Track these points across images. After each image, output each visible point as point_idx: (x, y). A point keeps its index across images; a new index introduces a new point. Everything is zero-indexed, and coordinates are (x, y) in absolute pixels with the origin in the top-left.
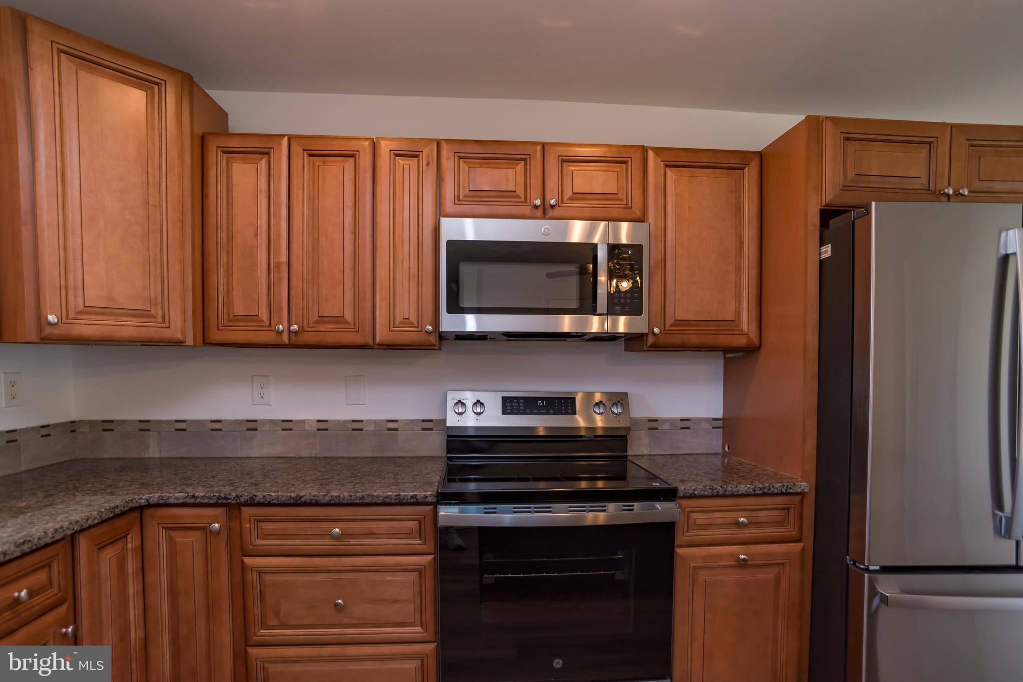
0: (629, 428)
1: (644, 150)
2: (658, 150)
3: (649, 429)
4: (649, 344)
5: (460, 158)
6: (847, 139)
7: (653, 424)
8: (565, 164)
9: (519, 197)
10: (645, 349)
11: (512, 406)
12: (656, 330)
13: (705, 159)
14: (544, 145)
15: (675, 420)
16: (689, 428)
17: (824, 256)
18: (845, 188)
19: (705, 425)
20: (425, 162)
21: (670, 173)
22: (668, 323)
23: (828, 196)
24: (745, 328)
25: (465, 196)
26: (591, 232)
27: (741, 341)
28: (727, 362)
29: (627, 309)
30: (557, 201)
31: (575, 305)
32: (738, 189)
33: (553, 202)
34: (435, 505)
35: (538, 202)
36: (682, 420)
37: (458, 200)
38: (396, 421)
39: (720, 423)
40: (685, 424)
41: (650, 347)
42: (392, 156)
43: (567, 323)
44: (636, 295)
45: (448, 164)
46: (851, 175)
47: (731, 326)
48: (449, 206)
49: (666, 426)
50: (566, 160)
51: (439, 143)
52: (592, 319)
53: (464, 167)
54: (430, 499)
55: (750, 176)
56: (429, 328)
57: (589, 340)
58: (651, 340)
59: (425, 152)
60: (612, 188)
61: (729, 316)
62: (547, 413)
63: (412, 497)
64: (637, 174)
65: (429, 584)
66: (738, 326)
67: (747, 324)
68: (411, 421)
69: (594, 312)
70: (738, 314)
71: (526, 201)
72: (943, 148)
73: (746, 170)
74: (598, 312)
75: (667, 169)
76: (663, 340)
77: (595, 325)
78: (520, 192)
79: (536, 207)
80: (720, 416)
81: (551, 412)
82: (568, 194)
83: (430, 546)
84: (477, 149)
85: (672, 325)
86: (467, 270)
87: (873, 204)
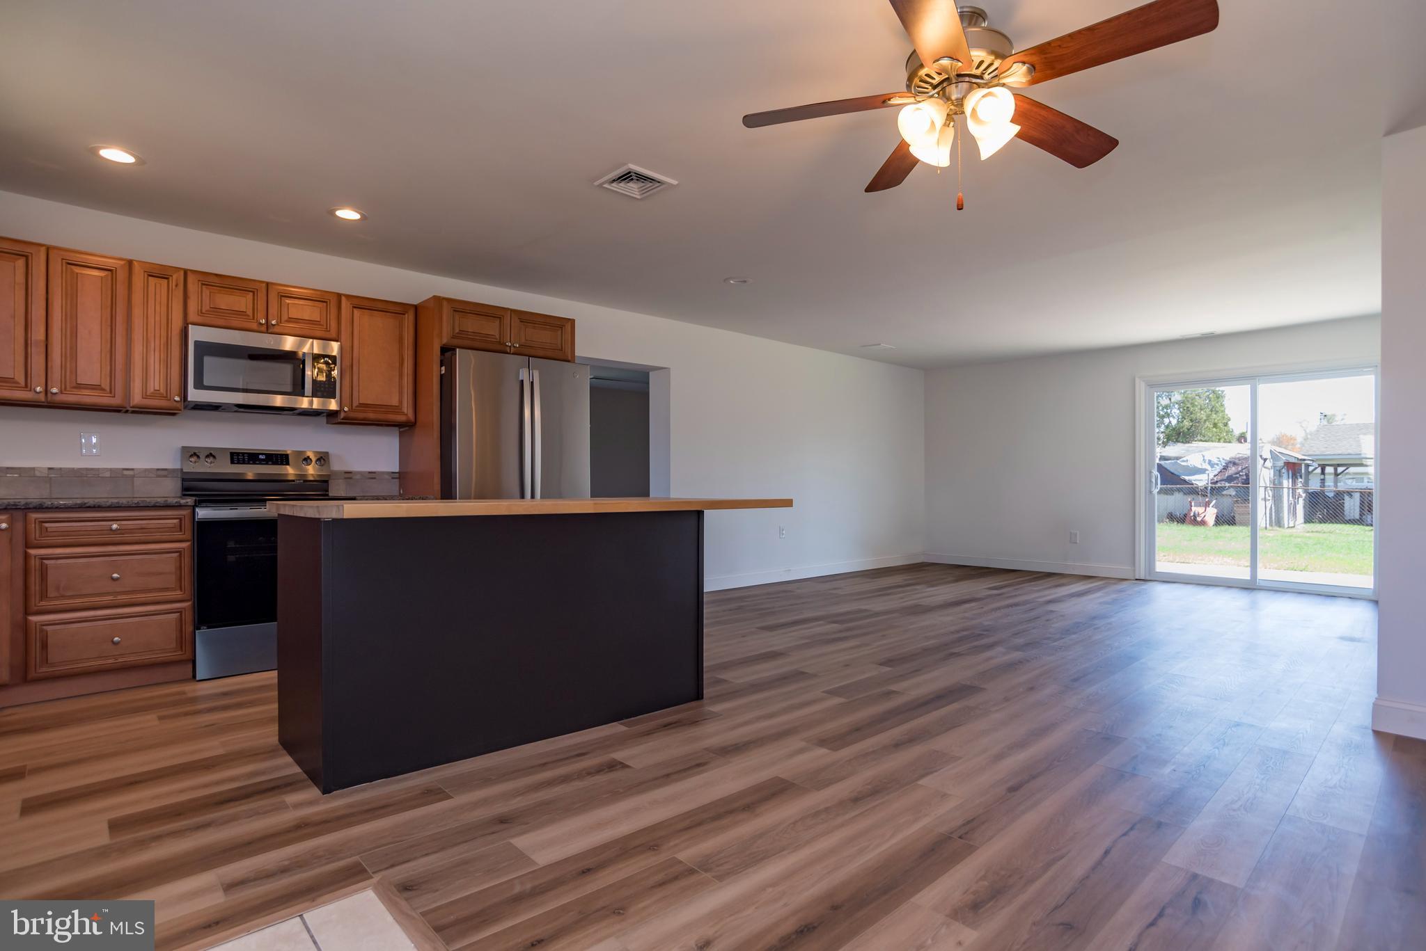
0: (329, 475)
1: (339, 296)
2: (348, 297)
3: (346, 478)
4: (342, 417)
5: (203, 284)
6: (455, 311)
7: (348, 475)
8: (283, 298)
9: (248, 316)
10: (339, 421)
11: (238, 459)
12: (346, 409)
13: (380, 306)
14: (268, 284)
15: (365, 472)
16: (375, 478)
17: (443, 372)
18: (454, 337)
19: (387, 477)
20: (174, 284)
21: (356, 311)
22: (355, 405)
23: (445, 341)
24: (406, 411)
25: (206, 311)
26: (301, 345)
27: (401, 418)
28: (400, 433)
29: (325, 394)
30: (277, 322)
31: (289, 389)
32: (401, 327)
33: (274, 322)
34: (194, 507)
35: (264, 321)
36: (369, 473)
37: (201, 313)
38: (133, 469)
39: (397, 475)
40: (372, 475)
41: (343, 419)
42: (146, 276)
43: (279, 401)
44: (332, 386)
45: (193, 286)
46: (457, 331)
47: (397, 409)
48: (192, 316)
49: (358, 477)
50: (283, 296)
51: (186, 272)
52: (302, 400)
53: (206, 292)
54: (189, 504)
55: (409, 318)
56: (177, 398)
57: (300, 414)
58: (342, 415)
59: (175, 277)
60: (316, 317)
61: (395, 402)
62: (267, 464)
63: (176, 502)
64: (334, 311)
65: (187, 561)
66: (401, 409)
67: (407, 409)
68: (146, 470)
69: (303, 395)
70: (401, 402)
71: (253, 319)
72: (507, 320)
73: (406, 315)
74: (306, 395)
75: (354, 309)
76: (352, 415)
77: (304, 403)
78: (250, 312)
79: (261, 324)
80: (397, 470)
81: (270, 463)
82: (285, 317)
83: (188, 535)
84: (216, 280)
85: (357, 407)
86: (208, 361)
87: (457, 349)
